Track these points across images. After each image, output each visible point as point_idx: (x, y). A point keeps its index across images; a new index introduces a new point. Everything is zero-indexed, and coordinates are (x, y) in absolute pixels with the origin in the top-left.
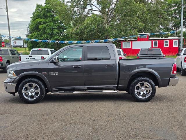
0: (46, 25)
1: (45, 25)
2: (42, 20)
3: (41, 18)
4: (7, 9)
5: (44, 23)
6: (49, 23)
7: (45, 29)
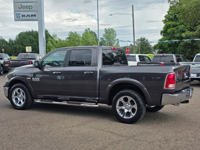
0: (176, 28)
1: (174, 29)
2: (173, 23)
3: (173, 21)
4: (133, 14)
5: (174, 26)
6: (179, 26)
7: (173, 33)
